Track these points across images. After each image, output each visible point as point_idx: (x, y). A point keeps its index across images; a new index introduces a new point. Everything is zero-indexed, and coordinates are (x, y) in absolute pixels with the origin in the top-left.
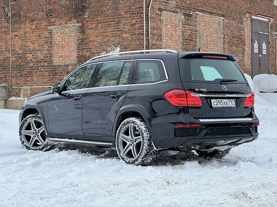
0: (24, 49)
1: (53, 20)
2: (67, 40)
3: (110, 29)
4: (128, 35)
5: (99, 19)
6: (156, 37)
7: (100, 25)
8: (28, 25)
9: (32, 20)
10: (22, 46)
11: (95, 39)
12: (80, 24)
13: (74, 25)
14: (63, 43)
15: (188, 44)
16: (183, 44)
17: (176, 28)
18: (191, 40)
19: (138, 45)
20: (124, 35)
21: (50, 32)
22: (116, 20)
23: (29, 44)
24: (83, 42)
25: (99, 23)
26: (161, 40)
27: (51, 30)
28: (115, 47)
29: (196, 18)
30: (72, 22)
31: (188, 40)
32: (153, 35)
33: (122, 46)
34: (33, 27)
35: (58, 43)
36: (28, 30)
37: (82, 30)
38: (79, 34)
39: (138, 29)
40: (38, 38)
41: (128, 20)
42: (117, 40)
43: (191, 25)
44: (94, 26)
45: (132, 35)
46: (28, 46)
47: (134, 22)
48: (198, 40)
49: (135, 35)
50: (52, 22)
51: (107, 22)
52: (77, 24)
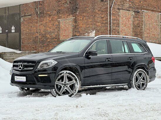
0: (45, 32)
1: (60, 15)
2: (67, 26)
3: (90, 20)
4: (100, 24)
5: (84, 14)
6: (115, 25)
7: (85, 18)
8: (48, 18)
9: (50, 16)
10: (45, 30)
11: (82, 26)
12: (74, 18)
13: (71, 18)
14: (65, 28)
15: (137, 29)
16: (133, 29)
17: (129, 19)
18: (138, 26)
19: (105, 29)
20: (98, 24)
21: (59, 22)
22: (93, 15)
23: (48, 29)
24: (76, 27)
25: (84, 17)
26: (119, 27)
27: (59, 21)
28: (93, 30)
29: (142, 13)
30: (70, 16)
31: (137, 26)
32: (114, 24)
33: (96, 30)
34: (50, 19)
35: (62, 28)
36: (48, 21)
37: (75, 21)
38: (74, 23)
39: (105, 20)
40: (53, 26)
41: (100, 15)
42: (94, 26)
43: (139, 18)
44: (81, 19)
45: (102, 24)
46: (47, 30)
47: (103, 16)
48: (143, 27)
49: (103, 23)
50: (60, 17)
51: (89, 16)
52: (73, 18)
